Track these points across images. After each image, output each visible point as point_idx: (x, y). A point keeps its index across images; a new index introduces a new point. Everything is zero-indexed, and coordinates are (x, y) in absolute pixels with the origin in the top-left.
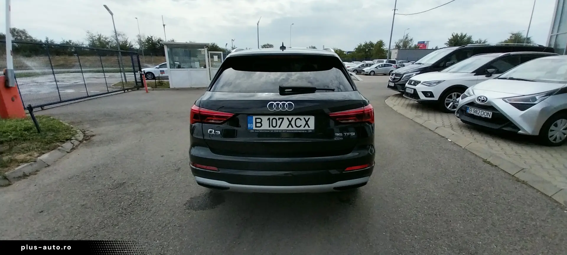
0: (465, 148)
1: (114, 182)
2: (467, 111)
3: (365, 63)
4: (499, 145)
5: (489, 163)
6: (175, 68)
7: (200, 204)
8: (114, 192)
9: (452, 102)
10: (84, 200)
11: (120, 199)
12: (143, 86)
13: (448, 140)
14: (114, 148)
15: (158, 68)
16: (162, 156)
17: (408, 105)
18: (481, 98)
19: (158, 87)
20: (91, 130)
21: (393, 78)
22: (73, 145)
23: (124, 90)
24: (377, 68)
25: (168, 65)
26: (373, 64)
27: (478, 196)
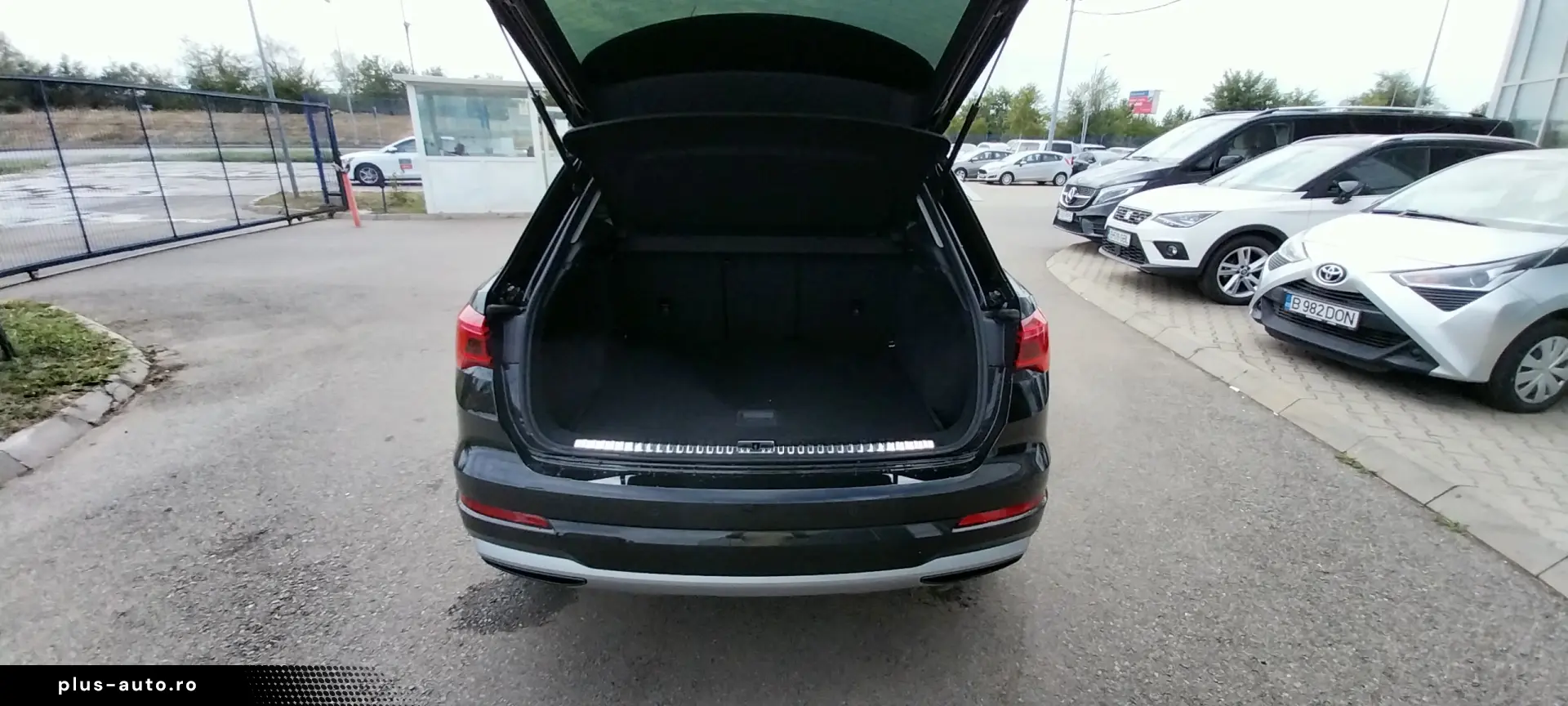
0: (1281, 414)
1: (230, 529)
2: (1287, 304)
3: (987, 149)
4: (1376, 408)
5: (1353, 463)
6: (440, 155)
7: (498, 610)
8: (226, 566)
9: (1238, 272)
10: (127, 595)
11: (242, 592)
12: (345, 206)
13: (1231, 387)
14: (243, 410)
15: (393, 152)
16: (388, 439)
17: (1112, 277)
18: (1327, 268)
19: (392, 209)
20: (174, 348)
21: (1071, 198)
22: (111, 399)
23: (289, 218)
24: (1021, 165)
25: (420, 144)
26: (1008, 154)
27: (1333, 573)
